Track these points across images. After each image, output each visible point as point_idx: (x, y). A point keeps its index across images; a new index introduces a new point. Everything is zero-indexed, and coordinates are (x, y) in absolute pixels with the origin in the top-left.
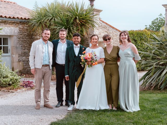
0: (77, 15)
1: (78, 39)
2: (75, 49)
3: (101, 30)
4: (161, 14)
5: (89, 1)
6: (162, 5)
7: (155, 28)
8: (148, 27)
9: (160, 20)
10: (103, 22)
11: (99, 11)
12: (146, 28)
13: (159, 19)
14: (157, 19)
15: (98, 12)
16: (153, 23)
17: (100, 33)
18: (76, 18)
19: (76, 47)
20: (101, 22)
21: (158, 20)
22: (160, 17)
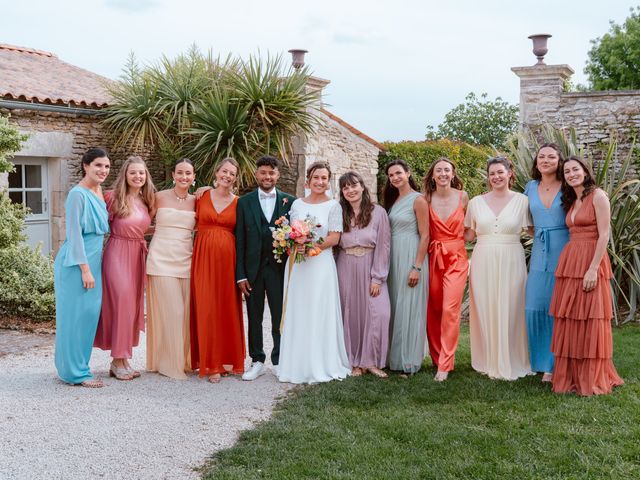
0: (257, 96)
1: (271, 173)
2: (262, 202)
3: (325, 140)
4: (472, 94)
5: (291, 54)
6: (512, 69)
7: (455, 133)
8: (436, 130)
9: (468, 112)
10: (331, 116)
11: (320, 84)
12: (430, 135)
13: (466, 107)
14: (462, 107)
15: (318, 86)
16: (450, 120)
17: (322, 150)
18: (256, 105)
19: (265, 197)
20: (326, 117)
21: (465, 111)
22: (469, 101)
